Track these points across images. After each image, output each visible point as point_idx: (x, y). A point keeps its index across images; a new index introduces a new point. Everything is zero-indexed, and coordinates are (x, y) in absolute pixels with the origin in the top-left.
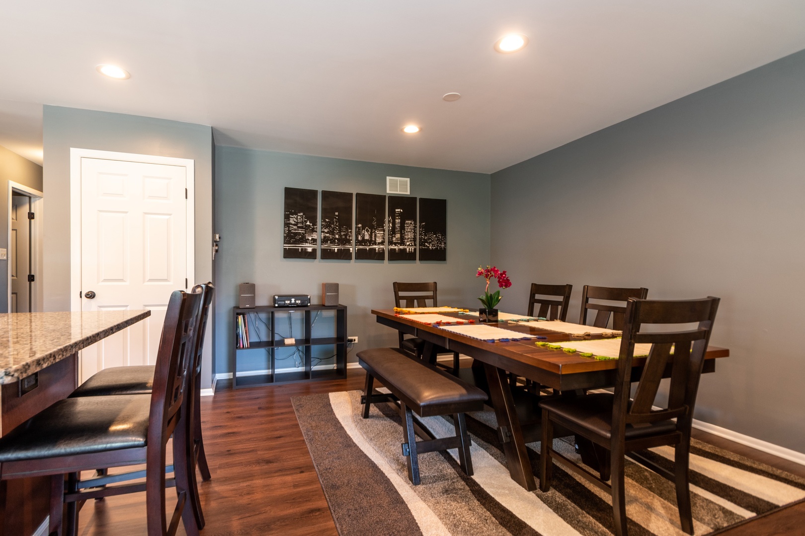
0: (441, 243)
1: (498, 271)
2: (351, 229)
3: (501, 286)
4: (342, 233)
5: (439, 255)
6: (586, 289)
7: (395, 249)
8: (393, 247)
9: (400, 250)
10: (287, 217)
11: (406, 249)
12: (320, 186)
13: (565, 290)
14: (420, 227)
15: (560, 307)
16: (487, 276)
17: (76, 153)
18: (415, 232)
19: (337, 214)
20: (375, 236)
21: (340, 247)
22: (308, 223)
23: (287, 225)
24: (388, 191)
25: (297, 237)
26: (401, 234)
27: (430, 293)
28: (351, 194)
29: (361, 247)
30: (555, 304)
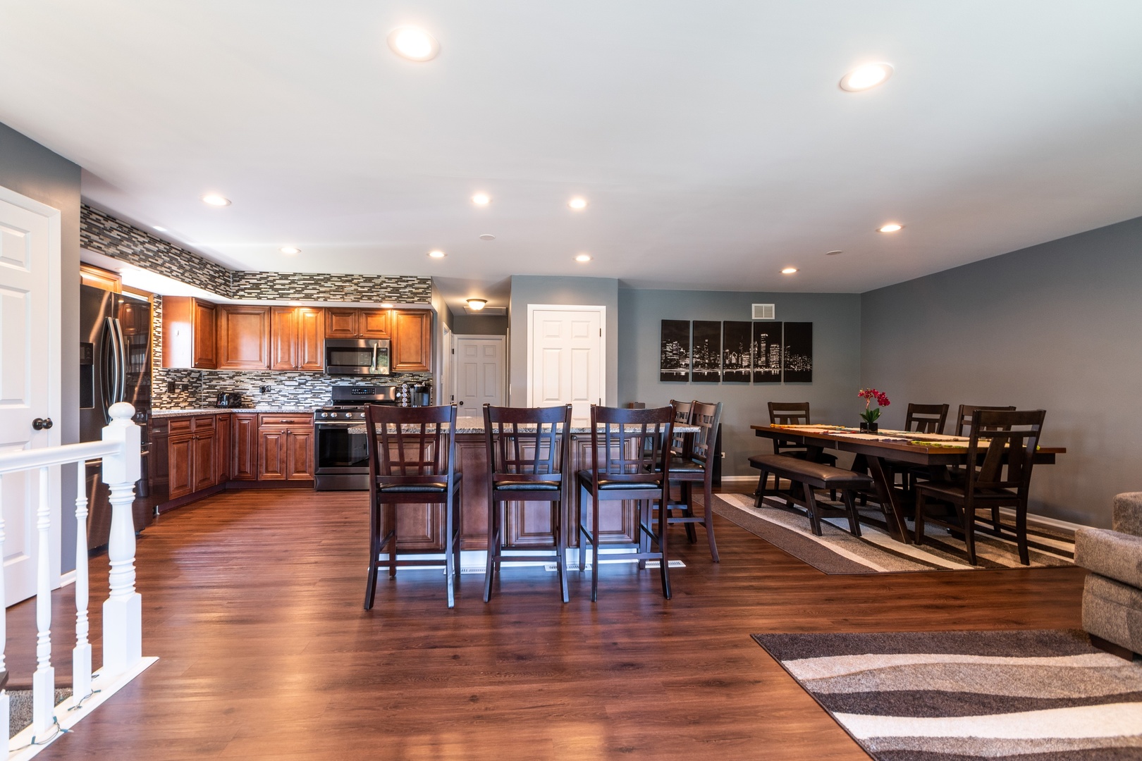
0: (806, 365)
1: (877, 392)
2: (719, 354)
3: (881, 404)
4: (712, 358)
5: (805, 377)
6: (962, 408)
7: (761, 372)
8: (759, 369)
9: (765, 372)
10: (663, 346)
11: (771, 371)
12: (691, 317)
13: (942, 410)
14: (785, 350)
15: (937, 424)
16: (867, 397)
17: (531, 307)
18: (780, 355)
19: (707, 341)
20: (742, 360)
21: (710, 371)
22: (682, 350)
23: (663, 352)
24: (753, 318)
25: (673, 363)
26: (767, 357)
27: (803, 412)
28: (720, 322)
29: (728, 370)
30: (933, 421)
